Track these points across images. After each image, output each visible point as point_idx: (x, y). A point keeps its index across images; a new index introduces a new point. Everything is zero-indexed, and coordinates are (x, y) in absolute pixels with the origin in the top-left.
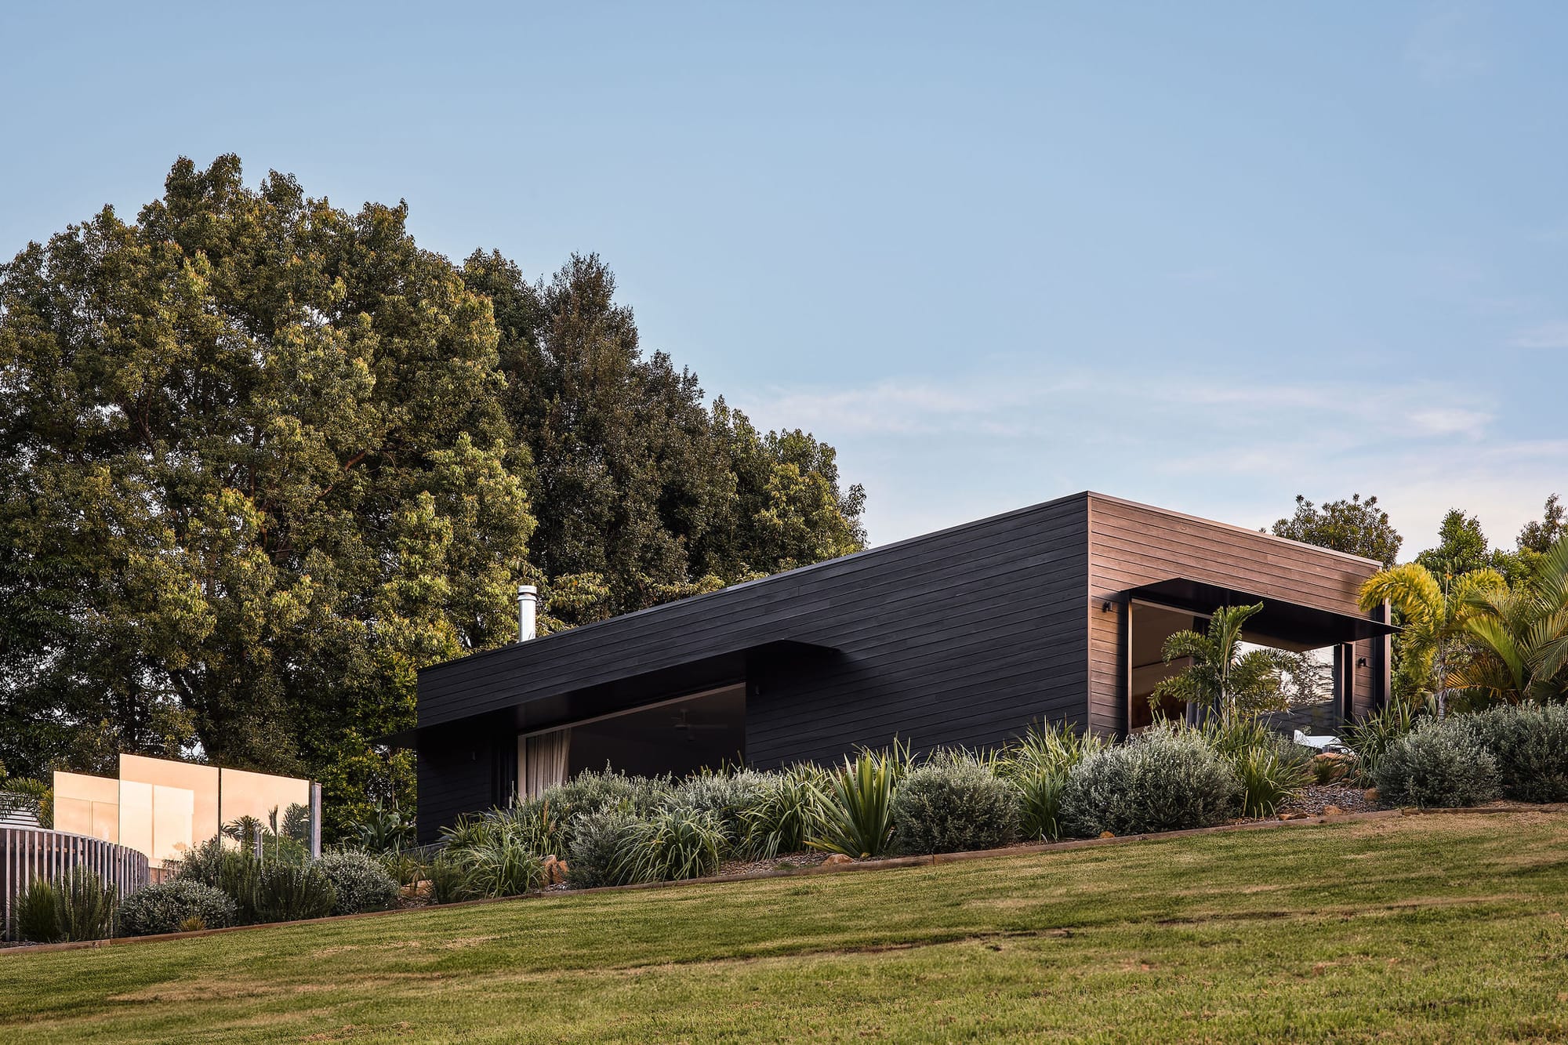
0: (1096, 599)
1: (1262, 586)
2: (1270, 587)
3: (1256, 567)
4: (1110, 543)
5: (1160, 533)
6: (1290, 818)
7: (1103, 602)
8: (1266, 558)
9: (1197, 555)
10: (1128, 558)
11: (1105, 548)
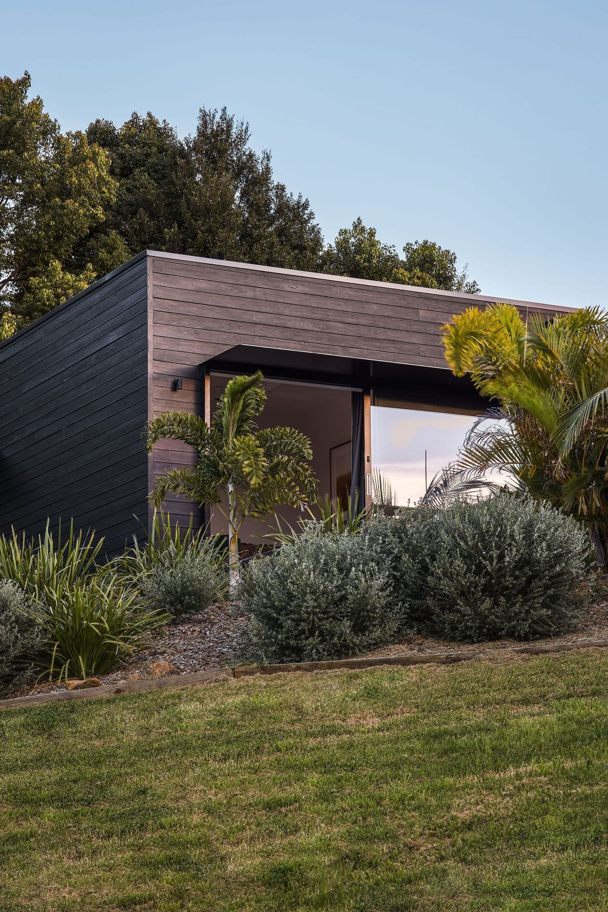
0: (159, 377)
1: (410, 347)
2: (423, 348)
3: (403, 325)
4: (182, 309)
5: (259, 294)
6: (76, 688)
7: (171, 380)
8: (417, 314)
9: (313, 316)
10: (209, 324)
11: (174, 316)
